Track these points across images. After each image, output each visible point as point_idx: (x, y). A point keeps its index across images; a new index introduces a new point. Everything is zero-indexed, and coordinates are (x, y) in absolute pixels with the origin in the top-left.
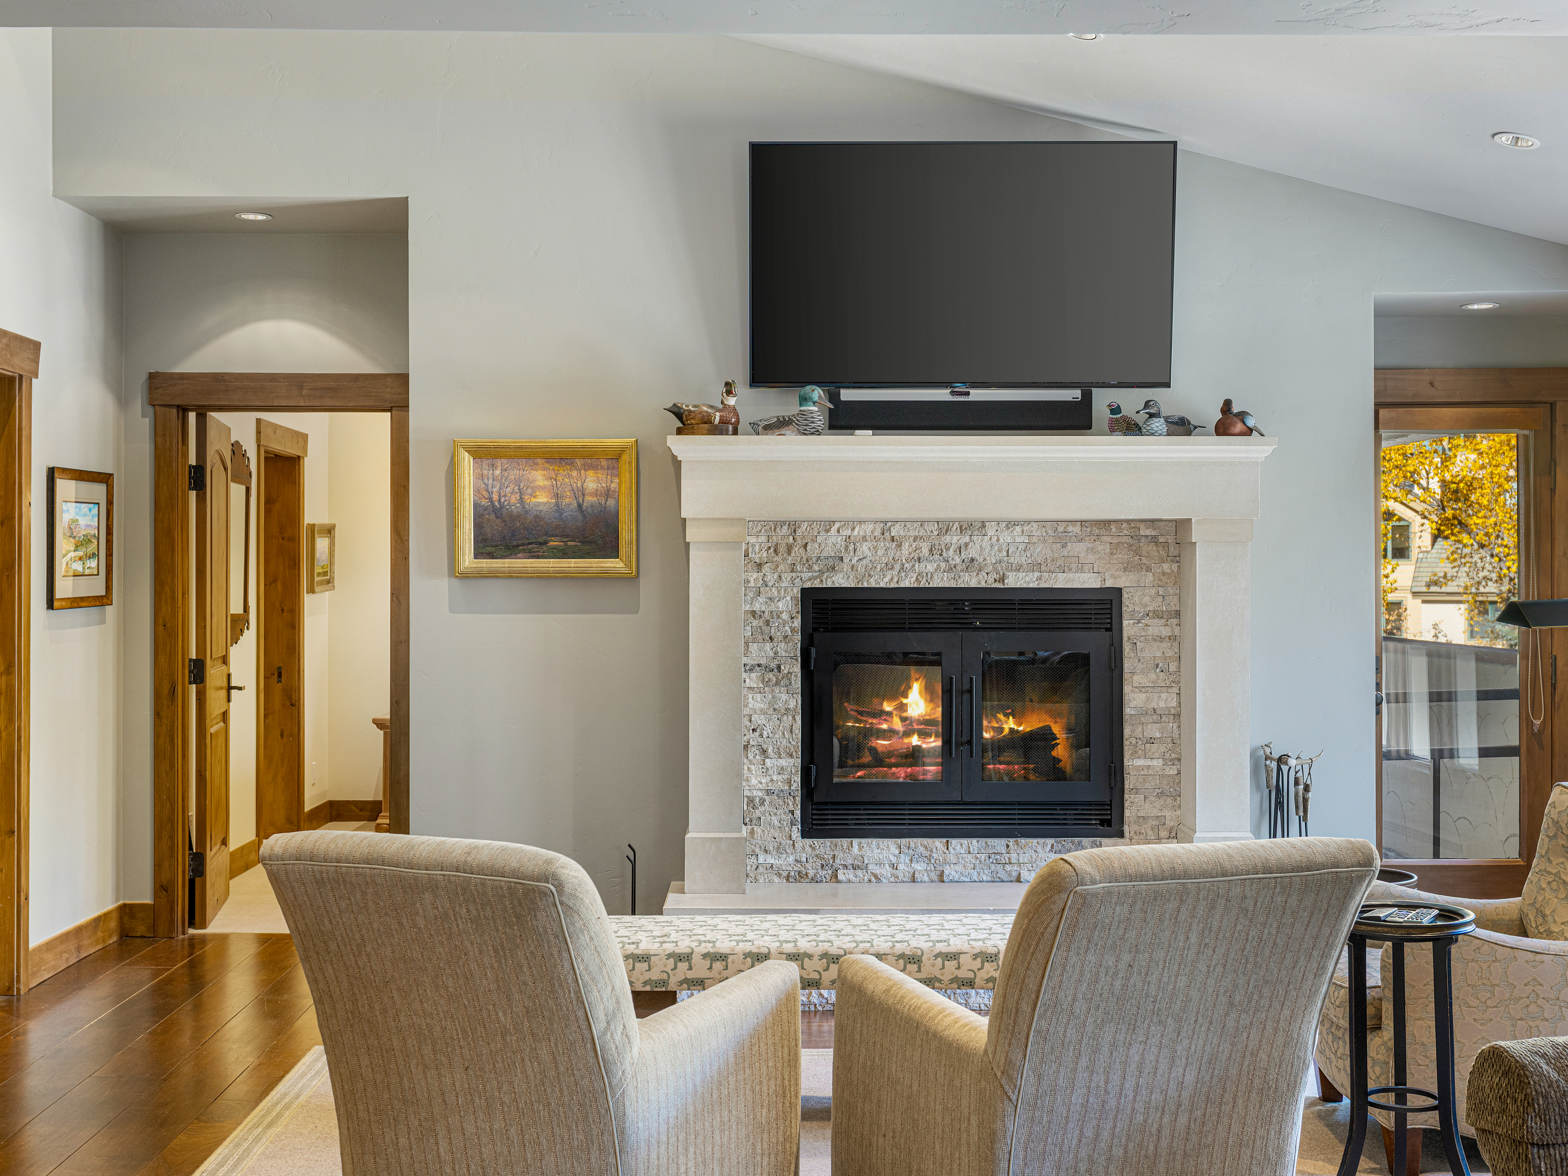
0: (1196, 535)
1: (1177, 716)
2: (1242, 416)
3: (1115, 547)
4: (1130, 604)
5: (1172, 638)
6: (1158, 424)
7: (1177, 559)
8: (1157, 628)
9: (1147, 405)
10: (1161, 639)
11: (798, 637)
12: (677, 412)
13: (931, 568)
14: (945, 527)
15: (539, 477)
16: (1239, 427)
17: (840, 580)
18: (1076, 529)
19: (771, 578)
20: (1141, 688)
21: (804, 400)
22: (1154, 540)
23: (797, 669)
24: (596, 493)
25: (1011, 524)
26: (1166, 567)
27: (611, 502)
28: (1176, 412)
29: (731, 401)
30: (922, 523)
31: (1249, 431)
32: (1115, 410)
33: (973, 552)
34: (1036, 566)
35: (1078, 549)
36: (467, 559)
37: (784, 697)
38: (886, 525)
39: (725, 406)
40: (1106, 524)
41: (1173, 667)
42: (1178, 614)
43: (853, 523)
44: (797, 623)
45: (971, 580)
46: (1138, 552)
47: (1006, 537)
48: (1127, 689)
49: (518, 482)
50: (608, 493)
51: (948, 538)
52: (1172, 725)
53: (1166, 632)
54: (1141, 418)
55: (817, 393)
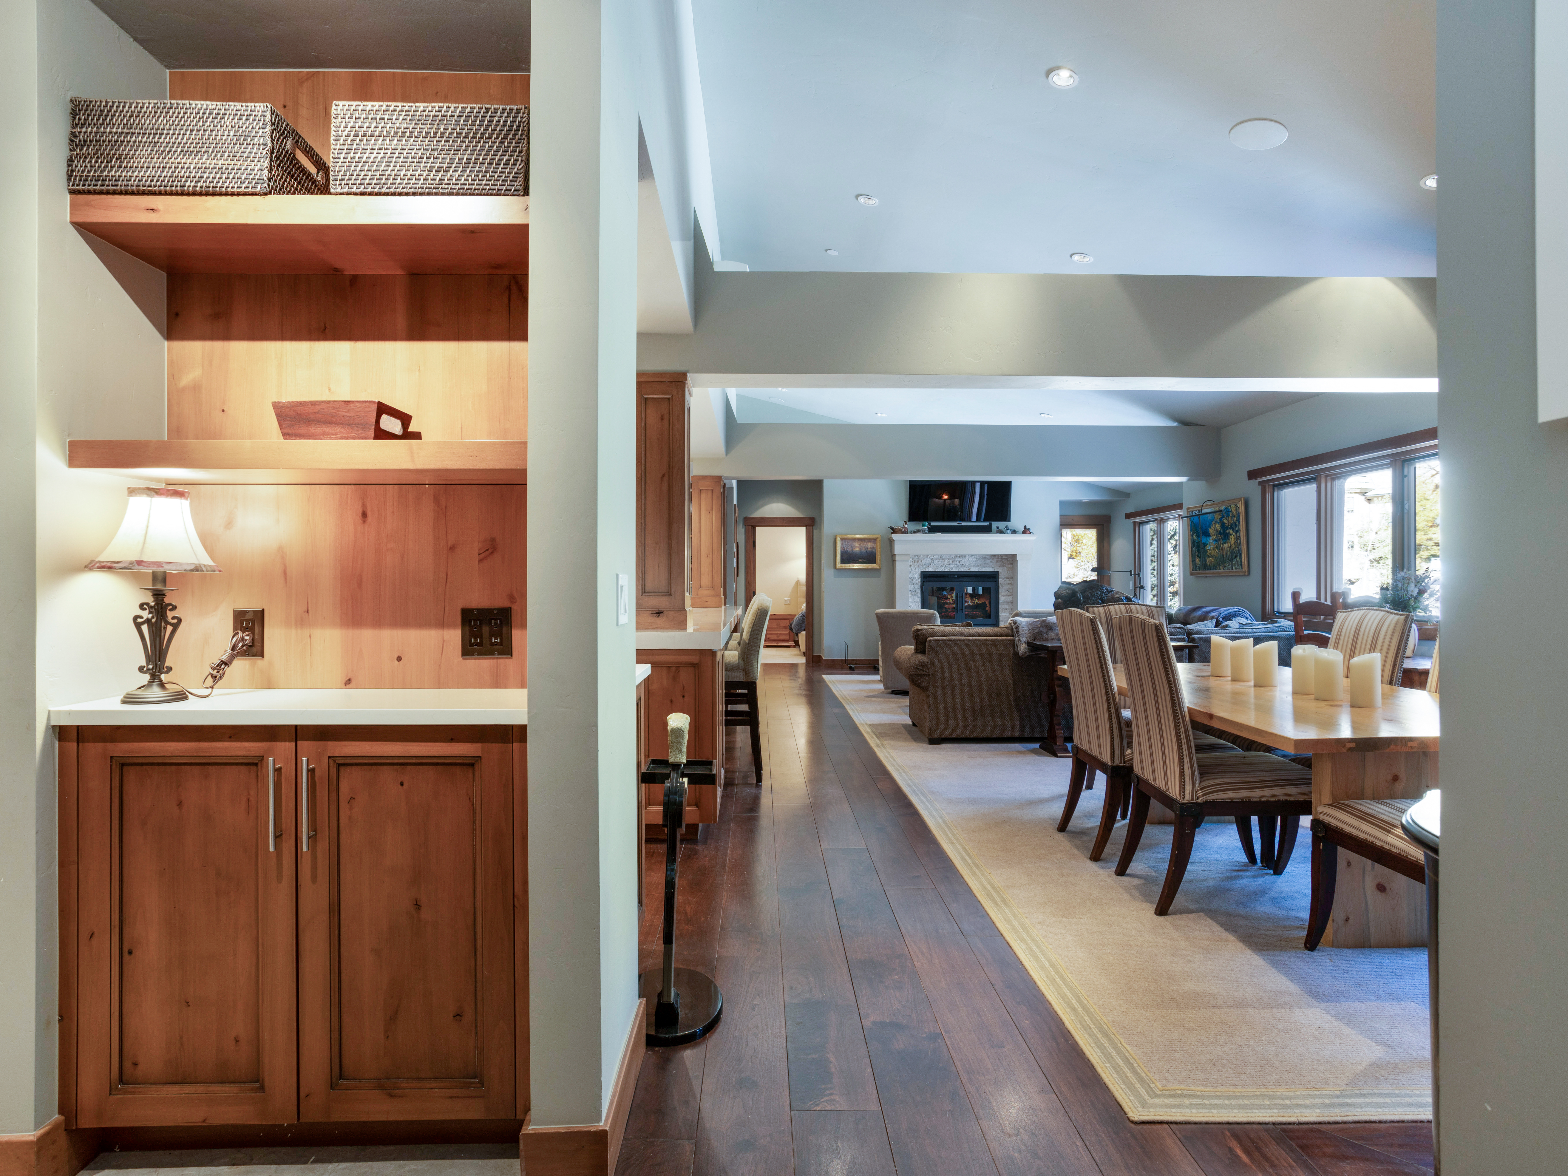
0: (1018, 558)
1: (1012, 603)
2: (1029, 529)
3: (997, 561)
4: (1001, 575)
5: (1011, 584)
6: (1009, 531)
7: (1012, 564)
8: (1007, 581)
9: (1006, 527)
10: (1008, 584)
11: (920, 584)
12: (891, 528)
13: (952, 566)
14: (956, 556)
15: (857, 544)
16: (1028, 532)
17: (930, 569)
18: (988, 557)
19: (913, 569)
20: (1003, 596)
21: (924, 525)
22: (1007, 559)
23: (920, 591)
24: (870, 548)
25: (972, 555)
26: (1009, 566)
27: (874, 550)
28: (1013, 529)
29: (906, 526)
30: (950, 555)
31: (1030, 533)
32: (998, 528)
33: (962, 563)
34: (978, 566)
35: (988, 561)
36: (839, 565)
37: (916, 598)
38: (941, 556)
39: (904, 527)
40: (995, 555)
41: (1011, 591)
42: (1012, 578)
43: (933, 555)
44: (920, 580)
45: (962, 569)
46: (1002, 562)
47: (971, 559)
48: (1000, 596)
49: (851, 545)
50: (873, 548)
51: (956, 559)
52: (1011, 605)
53: (1009, 582)
54: (1004, 530)
55: (927, 524)
